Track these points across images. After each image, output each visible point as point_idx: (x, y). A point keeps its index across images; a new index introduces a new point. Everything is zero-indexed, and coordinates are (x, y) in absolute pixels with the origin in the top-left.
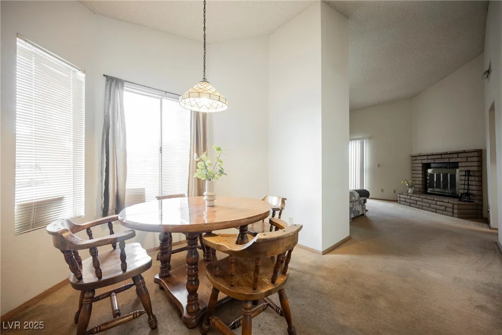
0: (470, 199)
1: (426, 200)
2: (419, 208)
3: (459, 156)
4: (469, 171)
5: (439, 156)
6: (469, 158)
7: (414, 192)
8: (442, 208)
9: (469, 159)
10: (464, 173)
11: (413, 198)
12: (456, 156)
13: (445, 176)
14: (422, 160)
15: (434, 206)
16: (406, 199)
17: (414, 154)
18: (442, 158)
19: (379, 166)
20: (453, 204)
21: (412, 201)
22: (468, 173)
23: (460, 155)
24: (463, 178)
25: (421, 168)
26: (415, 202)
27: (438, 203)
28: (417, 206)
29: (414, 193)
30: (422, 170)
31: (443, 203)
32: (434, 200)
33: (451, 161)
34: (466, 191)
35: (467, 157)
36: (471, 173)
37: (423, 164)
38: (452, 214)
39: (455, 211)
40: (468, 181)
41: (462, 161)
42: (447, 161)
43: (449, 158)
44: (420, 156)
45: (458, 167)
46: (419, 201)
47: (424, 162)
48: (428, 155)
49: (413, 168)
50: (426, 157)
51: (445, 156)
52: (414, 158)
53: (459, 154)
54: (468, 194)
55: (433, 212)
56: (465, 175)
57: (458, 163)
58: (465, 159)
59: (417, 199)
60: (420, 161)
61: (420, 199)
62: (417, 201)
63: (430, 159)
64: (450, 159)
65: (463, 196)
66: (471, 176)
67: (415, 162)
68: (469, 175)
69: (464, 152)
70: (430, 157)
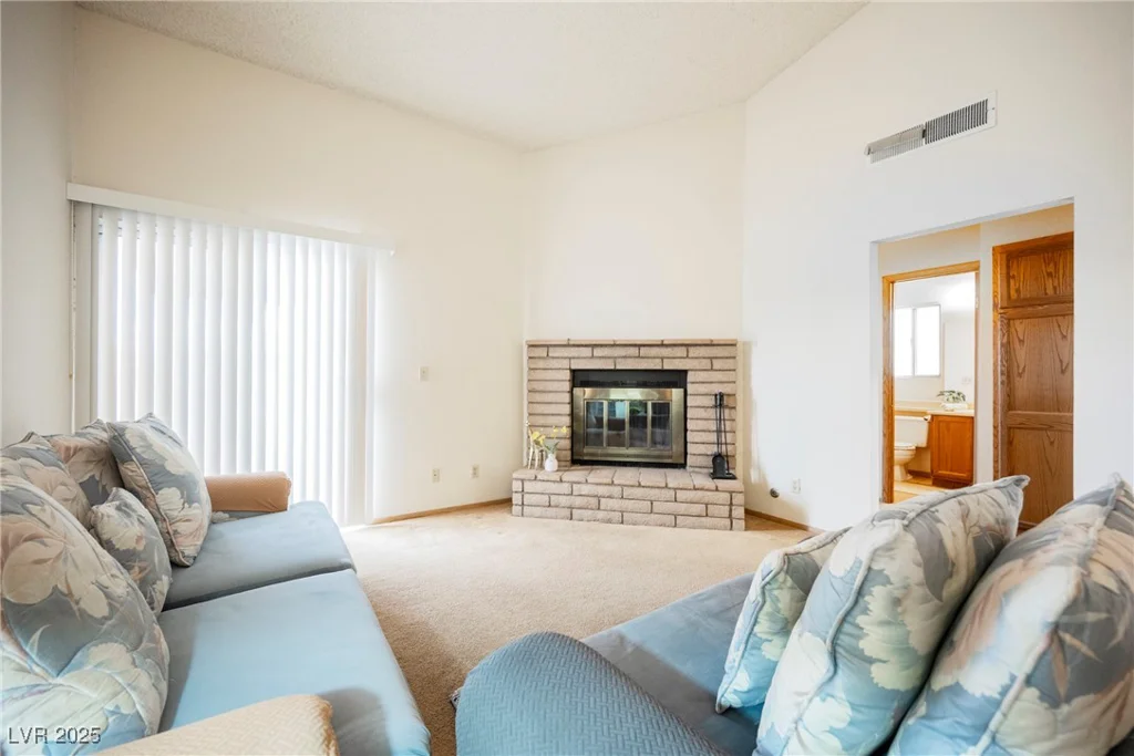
1: (638, 492)
2: (609, 521)
3: (690, 354)
4: (722, 395)
5: (632, 351)
6: (715, 362)
7: (561, 467)
8: (699, 509)
9: (717, 364)
10: (710, 401)
11: (585, 489)
12: (681, 352)
14: (573, 358)
15: (668, 506)
16: (550, 494)
20: (731, 493)
21: (578, 501)
22: (719, 400)
23: (693, 352)
24: (709, 413)
25: (564, 386)
27: (681, 495)
28: (601, 515)
30: (569, 392)
31: (699, 494)
33: (666, 367)
35: (711, 358)
37: (575, 371)
38: (728, 522)
39: (739, 511)
40: (720, 420)
41: (697, 366)
42: (656, 365)
43: (662, 359)
44: (568, 345)
46: (610, 497)
47: (577, 365)
48: (594, 346)
50: (587, 351)
51: (654, 352)
52: (542, 352)
53: (692, 349)
55: (666, 526)
57: (685, 372)
58: (706, 364)
60: (563, 364)
61: (615, 490)
62: (599, 497)
63: (599, 358)
64: (666, 361)
67: (541, 364)
68: (720, 406)
70: (598, 352)
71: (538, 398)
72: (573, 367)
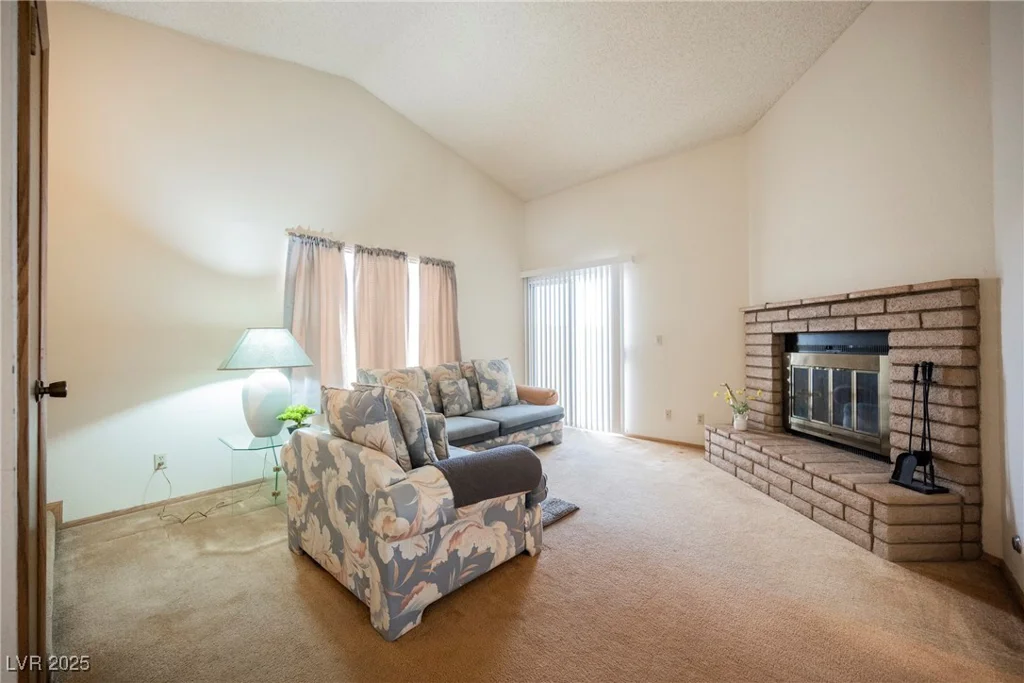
0: (933, 477)
2: (759, 488)
3: (890, 309)
4: (928, 367)
5: (823, 310)
6: (925, 316)
7: (750, 429)
8: (832, 505)
9: (929, 320)
10: (908, 373)
12: (877, 306)
13: (842, 377)
14: (772, 322)
15: (805, 491)
16: (724, 449)
17: (753, 304)
19: (660, 340)
20: (872, 499)
21: (740, 461)
22: (925, 373)
23: (894, 305)
24: (907, 390)
25: (768, 350)
26: (749, 463)
28: (754, 479)
29: (746, 431)
30: (774, 356)
31: (835, 489)
32: (803, 469)
33: (860, 328)
34: (917, 445)
35: (920, 312)
36: (937, 375)
37: (776, 335)
38: (867, 538)
39: (881, 530)
40: (926, 402)
41: (899, 325)
42: (847, 325)
43: (856, 317)
44: (767, 310)
45: (885, 350)
46: (760, 464)
47: (780, 328)
48: (789, 308)
49: (750, 350)
50: (783, 314)
51: (843, 309)
52: (751, 318)
53: (891, 301)
54: (924, 457)
55: (800, 511)
56: (915, 382)
57: (885, 333)
58: (911, 320)
59: (754, 455)
60: (767, 328)
61: (763, 458)
62: (752, 462)
63: (795, 320)
64: (859, 320)
65: (906, 462)
66: (936, 384)
67: (753, 329)
68: (928, 382)
69: (911, 292)
70: (794, 314)
71: (751, 361)
72: (775, 331)
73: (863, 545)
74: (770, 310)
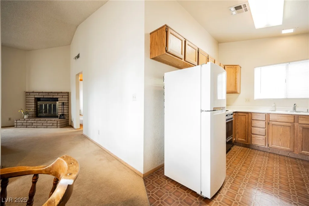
0: (64, 117)
1: (40, 122)
2: (34, 128)
3: (59, 95)
4: (64, 103)
5: (47, 94)
6: (63, 96)
7: (29, 117)
8: (51, 124)
9: (64, 97)
11: (29, 122)
12: (57, 94)
13: (50, 106)
14: (34, 95)
15: (46, 124)
16: (22, 123)
17: (27, 91)
18: (48, 95)
20: (57, 121)
21: (28, 124)
22: (63, 104)
24: (61, 106)
25: (33, 101)
26: (31, 124)
27: (48, 122)
28: (33, 126)
30: (35, 102)
31: (51, 122)
32: (45, 120)
33: (54, 97)
34: (62, 113)
36: (64, 104)
37: (35, 98)
38: (56, 127)
39: (59, 125)
40: (63, 108)
41: (60, 97)
42: (52, 97)
43: (53, 95)
44: (33, 92)
45: (58, 101)
46: (35, 123)
47: (36, 97)
48: (39, 93)
49: (27, 101)
50: (38, 94)
51: (51, 94)
52: (28, 94)
53: (59, 94)
54: (63, 115)
55: (45, 128)
56: (62, 105)
57: (58, 98)
58: (61, 97)
59: (33, 122)
60: (33, 96)
61: (36, 122)
62: (32, 123)
63: (40, 95)
64: (54, 96)
65: (61, 116)
66: (65, 105)
67: (28, 96)
68: (63, 105)
69: (61, 93)
70: (40, 94)
71: (28, 103)
72: (35, 97)
73: (56, 128)
74: (34, 93)
